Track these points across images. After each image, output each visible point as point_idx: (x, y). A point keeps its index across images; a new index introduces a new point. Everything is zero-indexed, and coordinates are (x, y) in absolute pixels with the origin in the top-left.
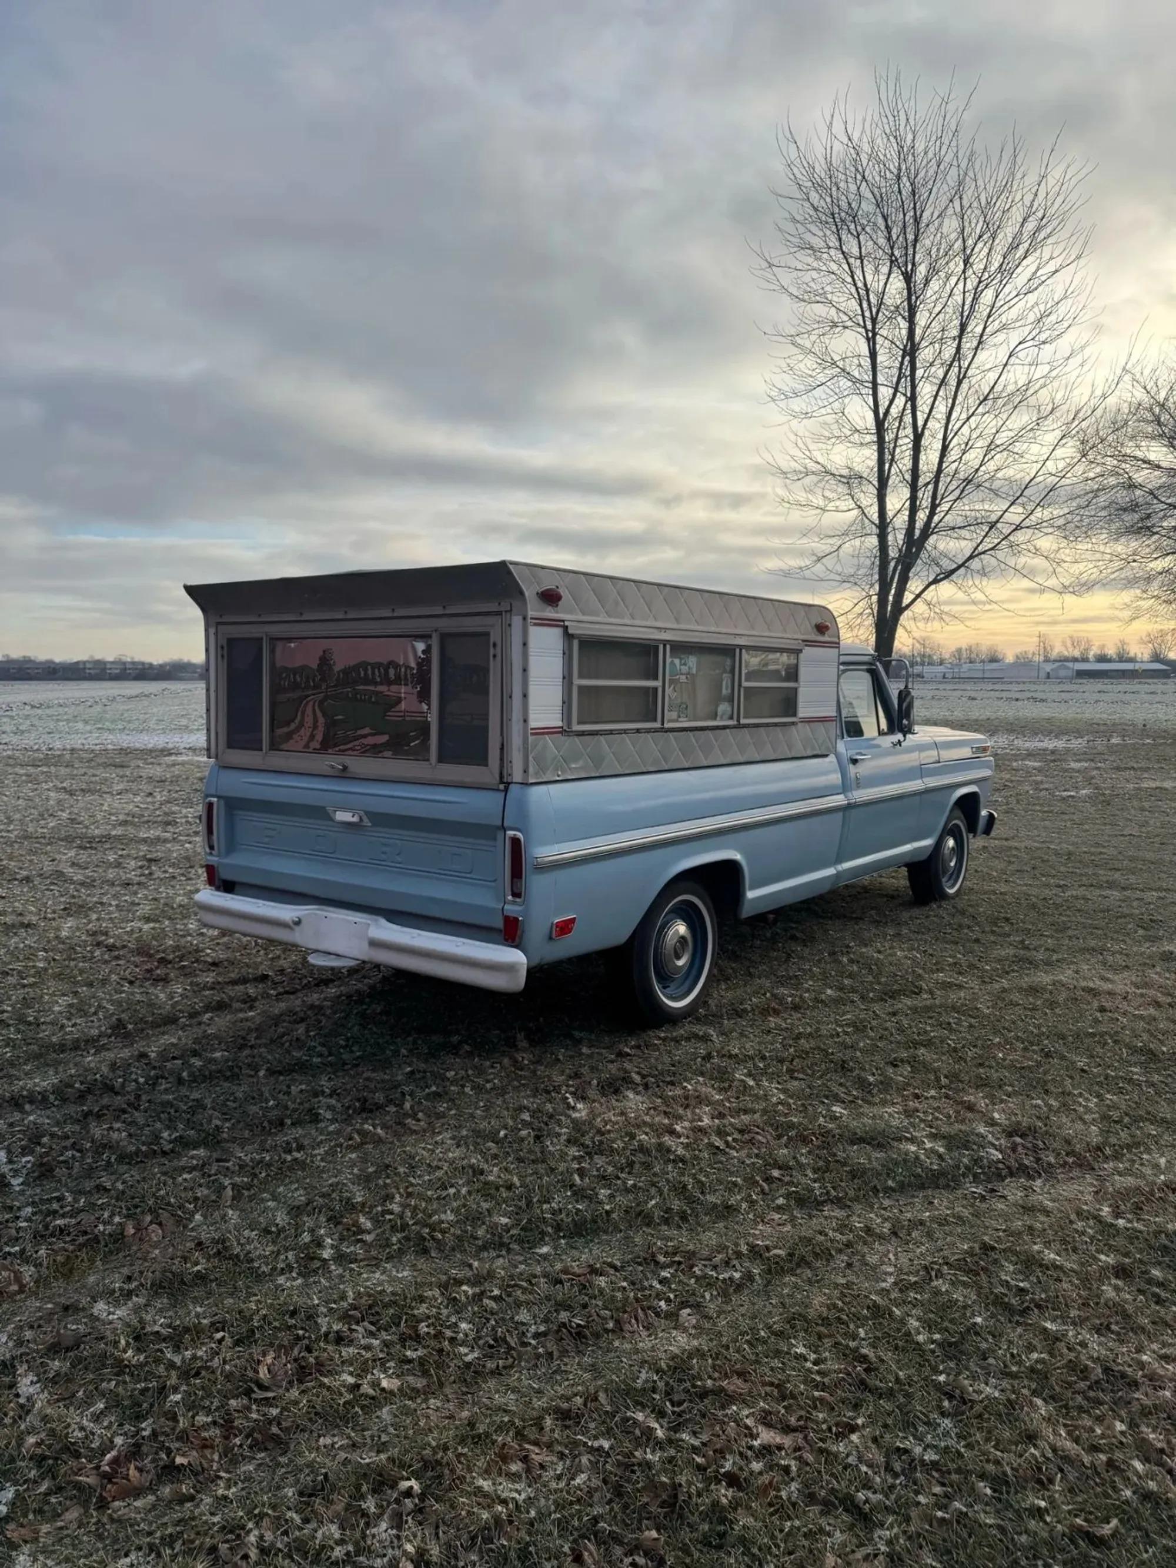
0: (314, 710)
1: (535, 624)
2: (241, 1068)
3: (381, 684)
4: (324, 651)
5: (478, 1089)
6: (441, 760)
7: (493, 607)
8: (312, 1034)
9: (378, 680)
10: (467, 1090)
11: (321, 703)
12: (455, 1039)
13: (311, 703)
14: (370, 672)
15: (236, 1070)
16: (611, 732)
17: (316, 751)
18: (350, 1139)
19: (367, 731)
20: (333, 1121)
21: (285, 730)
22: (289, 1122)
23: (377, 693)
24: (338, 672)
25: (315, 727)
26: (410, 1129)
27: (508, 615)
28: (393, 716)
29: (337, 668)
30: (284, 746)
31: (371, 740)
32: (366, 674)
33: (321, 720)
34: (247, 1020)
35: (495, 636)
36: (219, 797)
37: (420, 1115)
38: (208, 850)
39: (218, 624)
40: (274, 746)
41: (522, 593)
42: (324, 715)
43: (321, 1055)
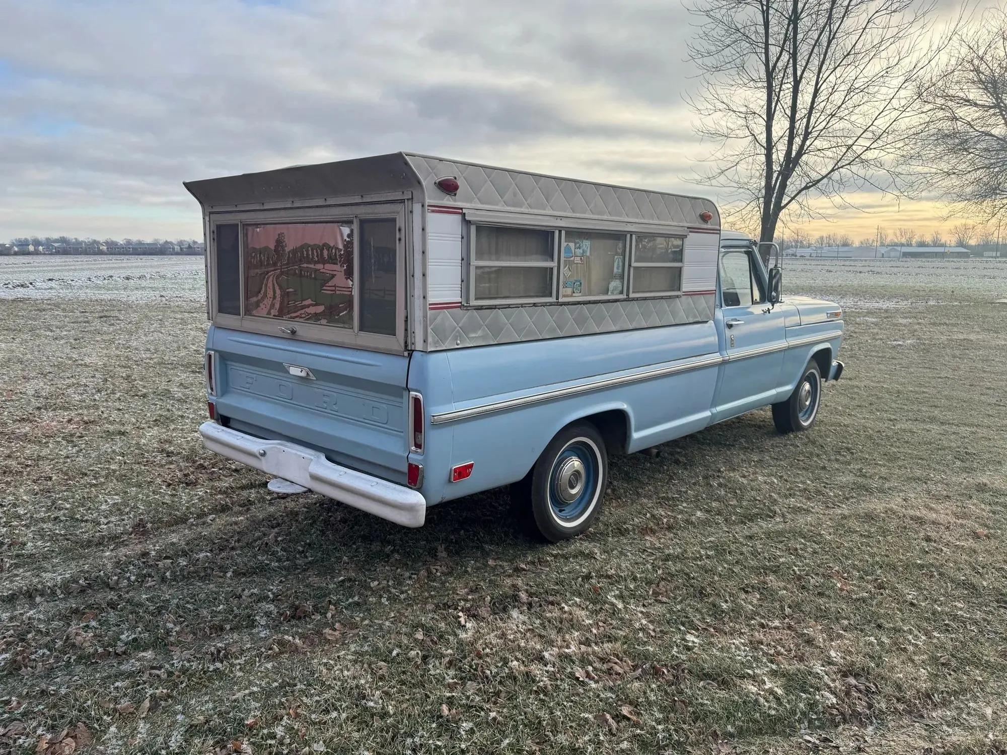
0: (274, 285)
1: (433, 211)
2: (213, 570)
3: (318, 262)
4: (279, 235)
5: (393, 599)
6: (362, 328)
7: (398, 196)
8: (279, 539)
9: (316, 259)
10: (384, 600)
11: (277, 278)
12: (389, 548)
13: (271, 278)
14: (310, 253)
15: (209, 571)
16: (509, 306)
17: (275, 317)
18: (271, 649)
19: (309, 302)
20: (266, 627)
21: (255, 299)
22: (228, 627)
23: (316, 270)
24: (289, 252)
25: (274, 298)
26: (325, 639)
27: (410, 202)
28: (327, 290)
29: (287, 250)
30: (254, 312)
31: (312, 310)
32: (308, 254)
33: (278, 292)
34: (236, 523)
35: (400, 223)
36: (216, 351)
37: (337, 625)
38: (210, 391)
39: (211, 213)
40: (248, 312)
41: (419, 182)
42: (280, 288)
43: (279, 560)
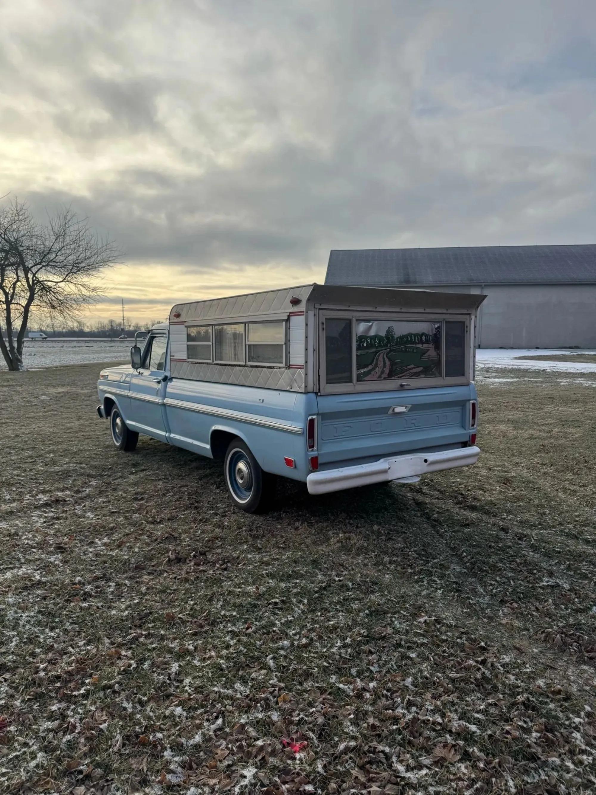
0: (384, 358)
3: (418, 343)
4: (389, 327)
6: (447, 375)
7: (465, 311)
11: (388, 354)
13: (382, 355)
14: (413, 338)
17: (385, 379)
19: (412, 366)
21: (366, 370)
23: (417, 348)
24: (397, 338)
25: (385, 366)
27: (471, 315)
28: (425, 358)
29: (396, 336)
30: (366, 379)
31: (414, 371)
32: (411, 339)
33: (388, 363)
35: (467, 323)
36: (317, 415)
38: (308, 449)
39: (320, 309)
40: (359, 379)
41: (475, 307)
42: (390, 360)
